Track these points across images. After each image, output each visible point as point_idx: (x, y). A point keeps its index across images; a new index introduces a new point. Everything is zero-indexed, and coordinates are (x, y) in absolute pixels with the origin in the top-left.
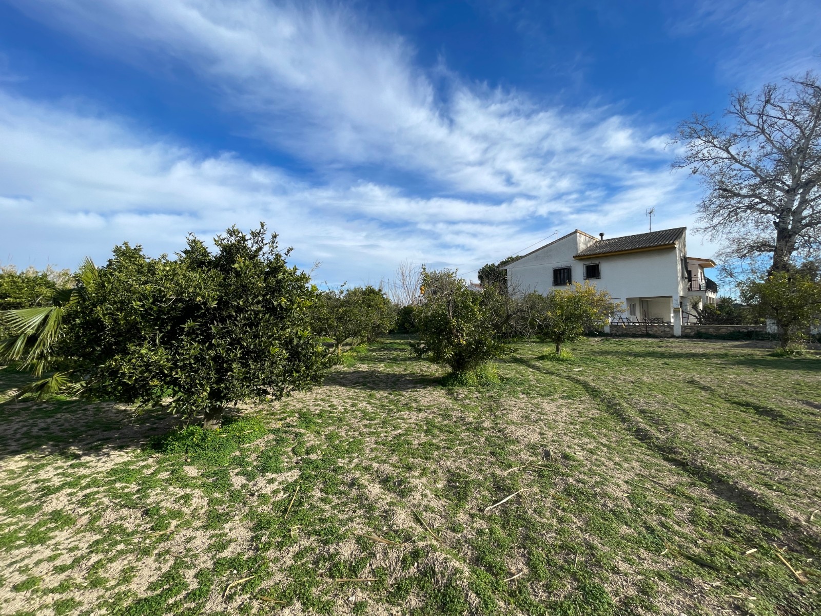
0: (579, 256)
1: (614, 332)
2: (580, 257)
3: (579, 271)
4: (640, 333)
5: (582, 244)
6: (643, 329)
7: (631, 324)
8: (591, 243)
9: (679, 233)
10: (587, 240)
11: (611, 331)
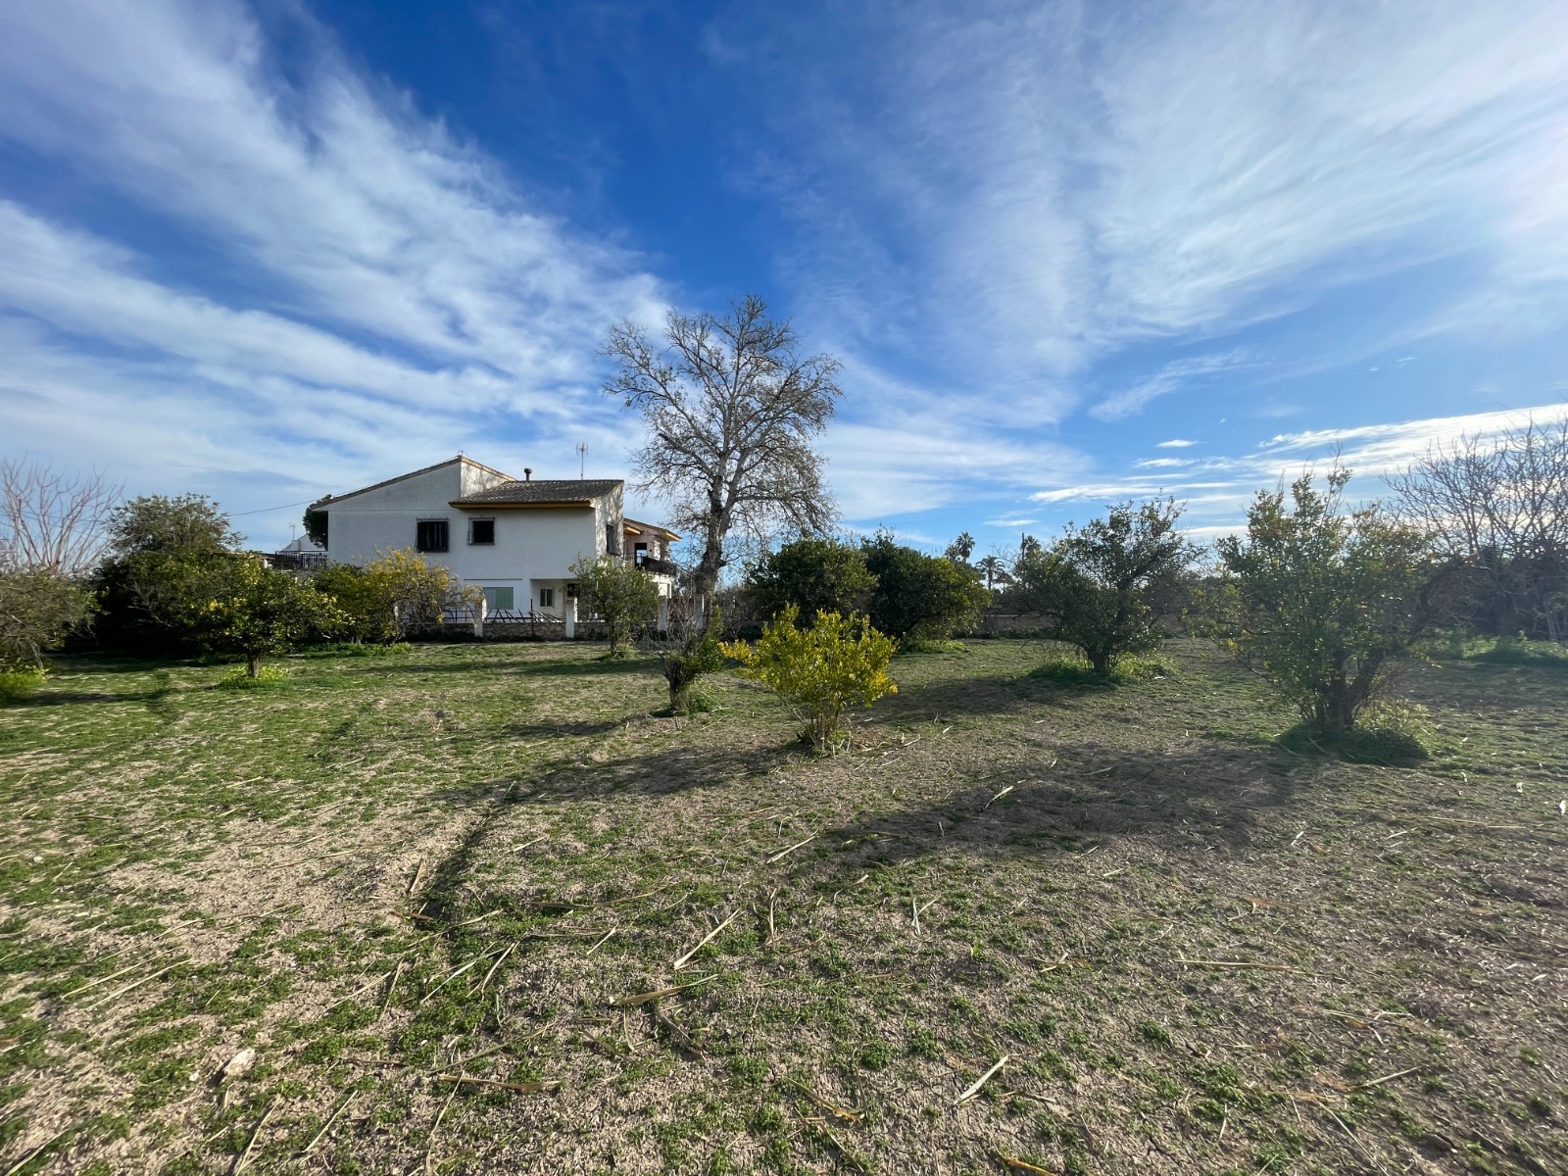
0: (461, 503)
1: (489, 634)
2: (465, 506)
3: (460, 529)
4: (525, 635)
5: (472, 483)
6: (529, 628)
7: (513, 621)
8: (495, 484)
9: (605, 488)
10: (485, 478)
11: (485, 632)
